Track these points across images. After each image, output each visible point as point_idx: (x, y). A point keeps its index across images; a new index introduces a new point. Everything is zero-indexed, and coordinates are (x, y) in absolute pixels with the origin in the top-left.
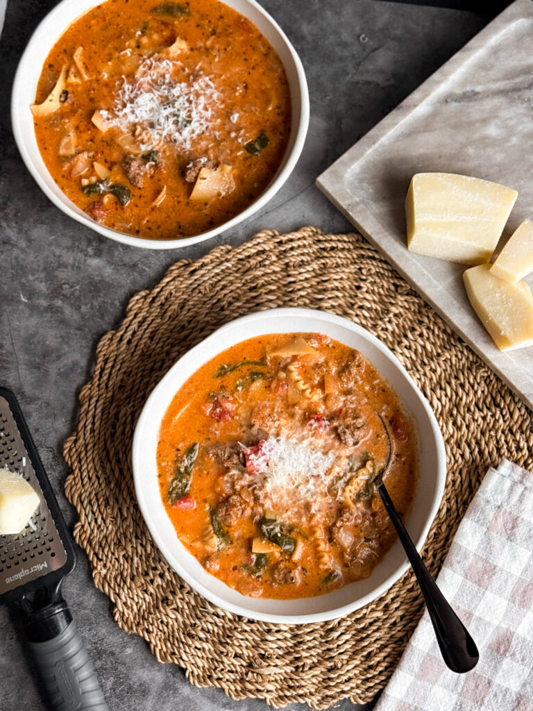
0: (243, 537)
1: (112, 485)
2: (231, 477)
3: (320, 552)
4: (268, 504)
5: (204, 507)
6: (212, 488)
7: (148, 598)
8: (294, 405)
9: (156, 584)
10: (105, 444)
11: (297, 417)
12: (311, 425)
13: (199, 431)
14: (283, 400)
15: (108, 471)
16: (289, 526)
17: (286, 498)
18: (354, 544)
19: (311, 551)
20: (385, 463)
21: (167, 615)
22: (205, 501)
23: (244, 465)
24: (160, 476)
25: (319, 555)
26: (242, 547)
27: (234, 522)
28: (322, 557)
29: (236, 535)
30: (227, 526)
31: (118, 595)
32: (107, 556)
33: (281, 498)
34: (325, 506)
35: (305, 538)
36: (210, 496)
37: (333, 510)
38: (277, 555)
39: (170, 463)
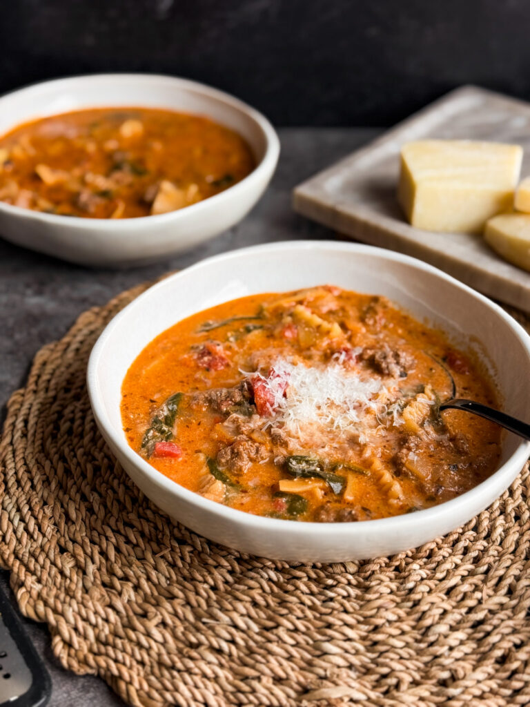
0: (263, 486)
1: (53, 485)
2: (234, 421)
3: (384, 485)
4: (293, 444)
5: (198, 457)
6: (207, 438)
7: (113, 617)
8: (308, 349)
9: (125, 598)
10: (43, 445)
11: (316, 358)
12: (337, 359)
13: (182, 382)
14: (293, 346)
15: (47, 469)
16: (330, 463)
17: (318, 434)
18: (435, 472)
19: (371, 488)
20: (451, 393)
21: (148, 635)
22: (198, 451)
23: (251, 401)
24: (127, 430)
25: (384, 489)
26: (263, 494)
27: (246, 465)
28: (389, 489)
29: (251, 484)
30: (235, 475)
31: (63, 614)
32: (43, 567)
33: (312, 435)
34: (379, 440)
35: (359, 473)
36: (206, 446)
37: (392, 442)
38: (320, 494)
39: (142, 416)
